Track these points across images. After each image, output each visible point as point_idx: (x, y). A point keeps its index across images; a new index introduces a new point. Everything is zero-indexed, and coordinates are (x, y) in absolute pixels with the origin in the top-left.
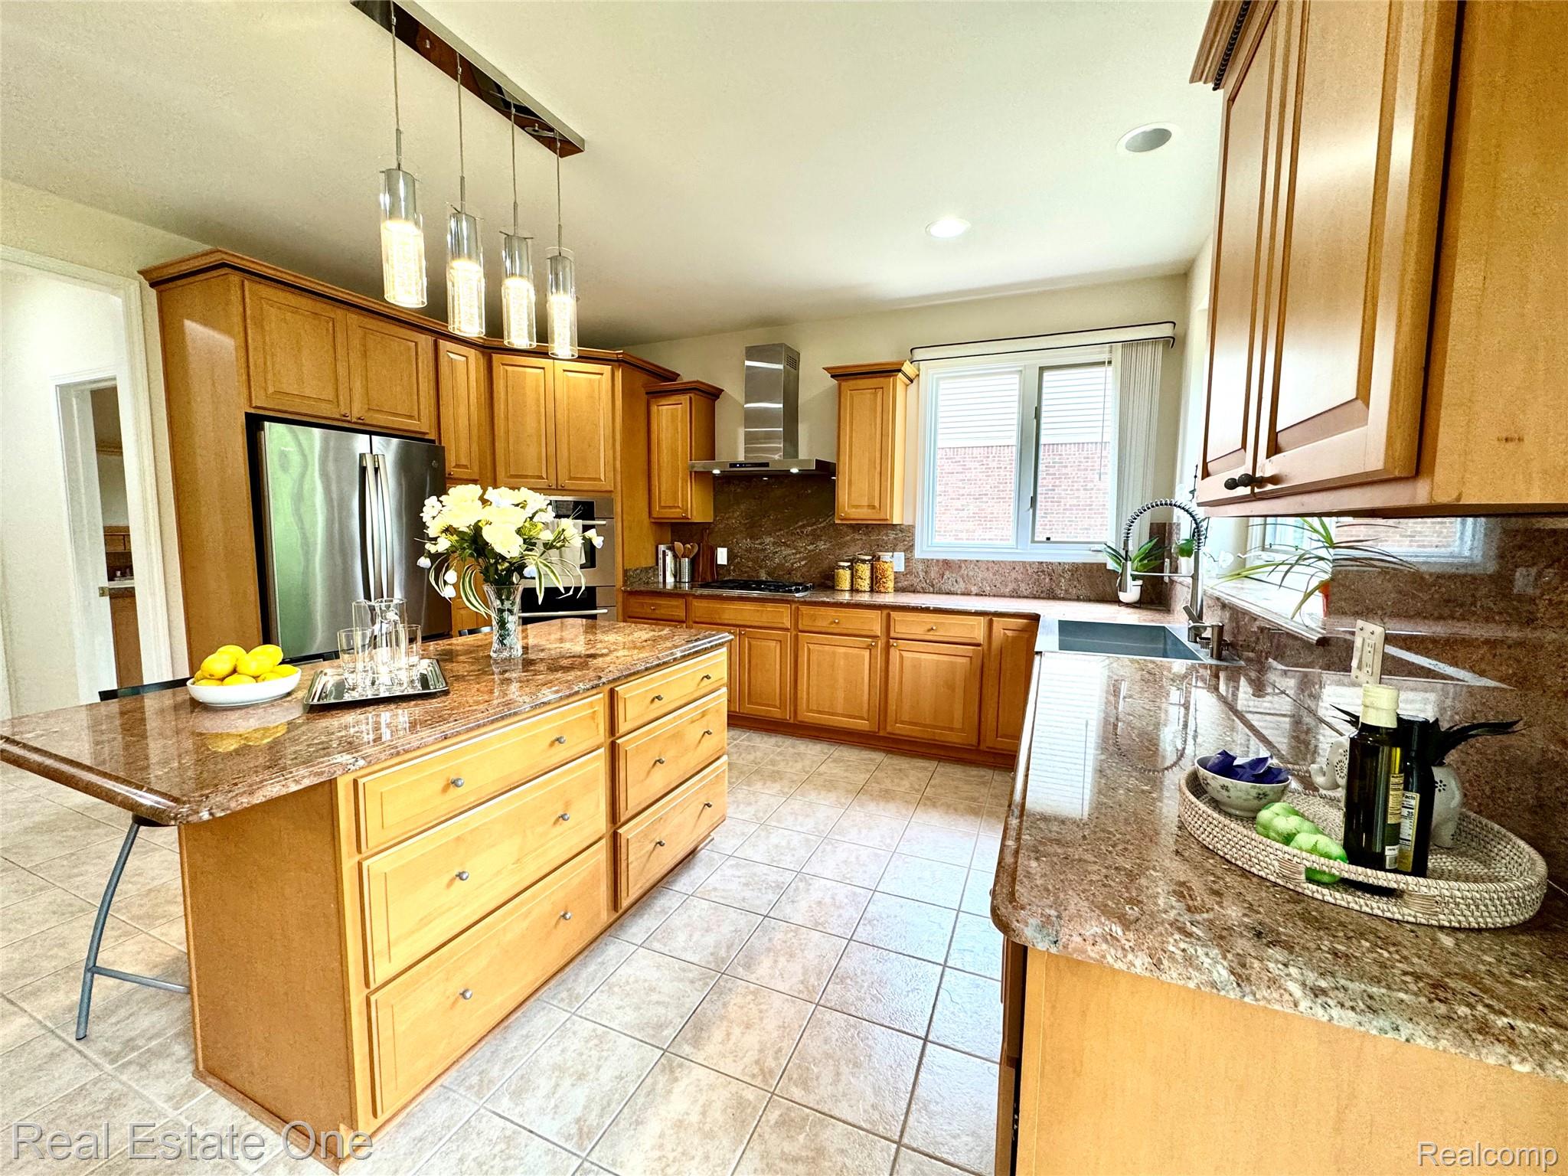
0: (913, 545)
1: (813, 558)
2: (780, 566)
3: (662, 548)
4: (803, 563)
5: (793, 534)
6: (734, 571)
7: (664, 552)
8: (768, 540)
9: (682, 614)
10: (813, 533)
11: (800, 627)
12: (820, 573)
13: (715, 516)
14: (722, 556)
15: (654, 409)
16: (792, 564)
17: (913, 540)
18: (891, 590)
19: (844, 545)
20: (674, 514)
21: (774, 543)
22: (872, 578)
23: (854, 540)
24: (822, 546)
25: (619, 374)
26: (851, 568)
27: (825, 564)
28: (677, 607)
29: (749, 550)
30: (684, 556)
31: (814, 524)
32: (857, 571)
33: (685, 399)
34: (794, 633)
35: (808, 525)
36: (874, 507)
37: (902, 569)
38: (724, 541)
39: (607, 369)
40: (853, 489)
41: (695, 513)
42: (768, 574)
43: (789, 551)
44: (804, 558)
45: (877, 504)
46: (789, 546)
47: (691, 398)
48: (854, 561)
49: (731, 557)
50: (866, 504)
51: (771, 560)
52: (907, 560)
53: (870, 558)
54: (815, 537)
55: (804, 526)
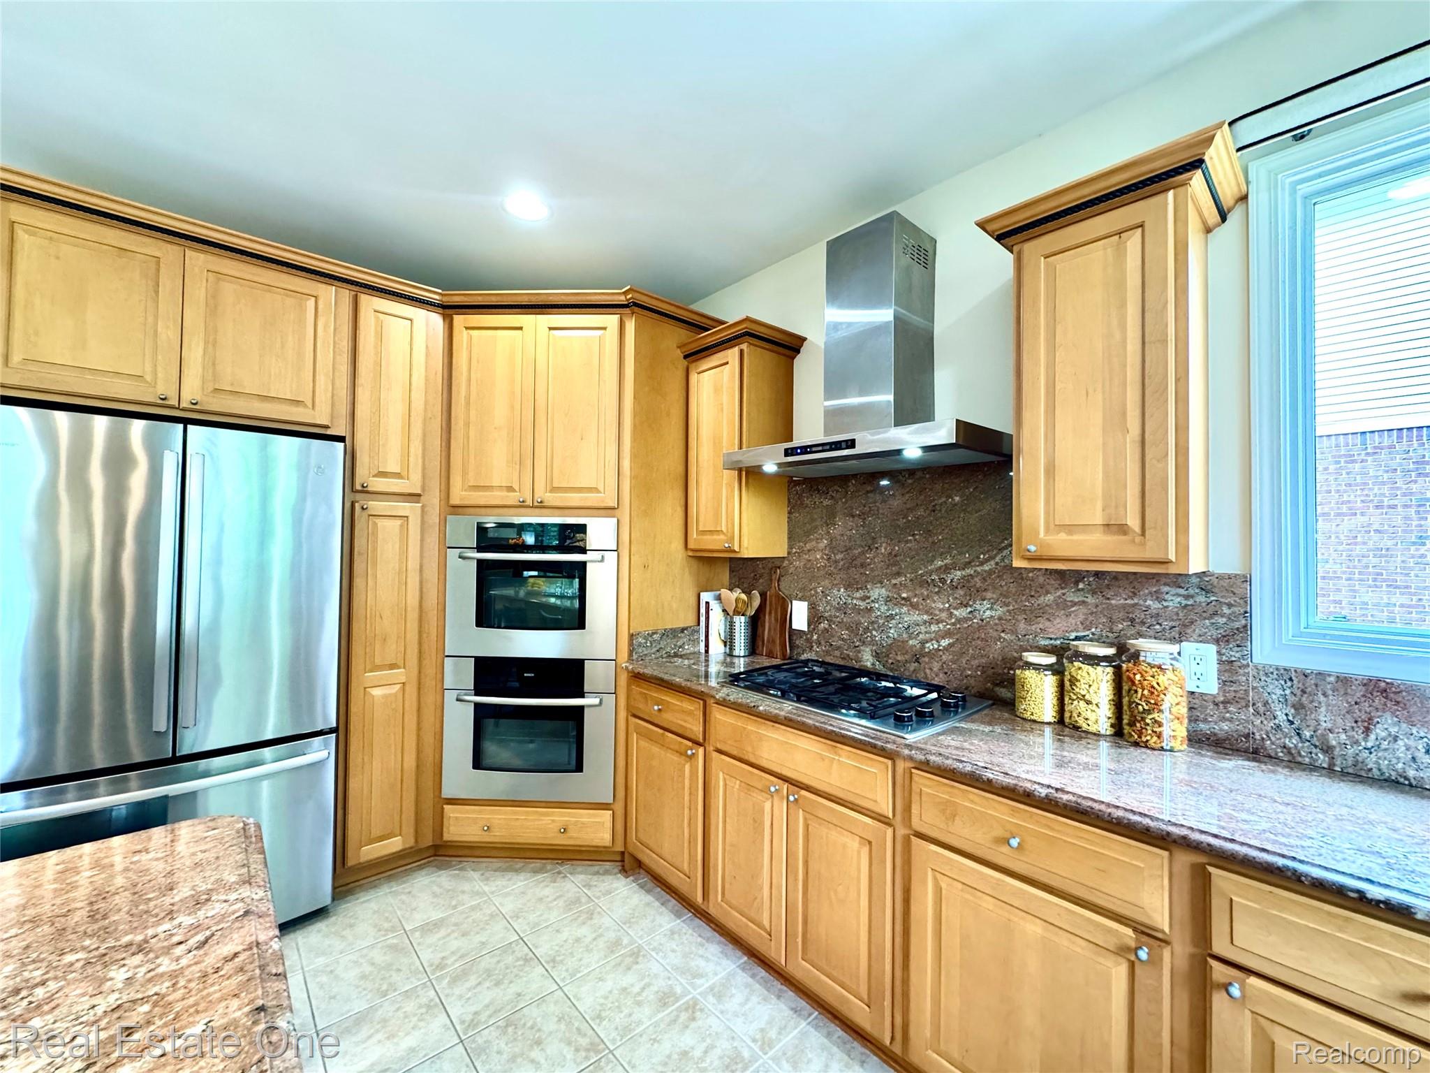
0: (1246, 629)
1: (966, 635)
2: (898, 645)
3: (706, 596)
4: (945, 643)
5: (925, 584)
6: (819, 644)
7: (707, 603)
8: (877, 592)
9: (696, 729)
10: (965, 583)
11: (917, 824)
12: (984, 668)
13: (790, 547)
14: (800, 616)
15: (694, 377)
16: (923, 643)
17: (1247, 614)
18: (1180, 744)
19: (1038, 613)
20: (714, 543)
21: (888, 600)
22: (1118, 705)
23: (1063, 605)
24: (986, 610)
25: (630, 326)
26: (1058, 670)
27: (995, 650)
28: (690, 713)
29: (843, 608)
30: (737, 612)
31: (968, 564)
32: (1074, 681)
33: (732, 354)
34: (902, 831)
35: (954, 567)
36: (1122, 529)
37: (1211, 686)
38: (803, 589)
39: (611, 320)
40: (1059, 485)
41: (745, 543)
42: (877, 655)
43: (915, 617)
44: (948, 634)
45: (1133, 522)
46: (914, 606)
47: (742, 352)
48: (1064, 654)
49: (814, 618)
50: (1099, 519)
51: (883, 629)
52: (1228, 668)
53: (1111, 651)
54: (971, 591)
55: (947, 569)
